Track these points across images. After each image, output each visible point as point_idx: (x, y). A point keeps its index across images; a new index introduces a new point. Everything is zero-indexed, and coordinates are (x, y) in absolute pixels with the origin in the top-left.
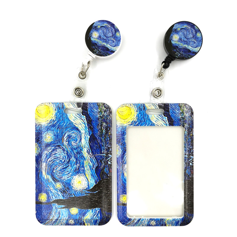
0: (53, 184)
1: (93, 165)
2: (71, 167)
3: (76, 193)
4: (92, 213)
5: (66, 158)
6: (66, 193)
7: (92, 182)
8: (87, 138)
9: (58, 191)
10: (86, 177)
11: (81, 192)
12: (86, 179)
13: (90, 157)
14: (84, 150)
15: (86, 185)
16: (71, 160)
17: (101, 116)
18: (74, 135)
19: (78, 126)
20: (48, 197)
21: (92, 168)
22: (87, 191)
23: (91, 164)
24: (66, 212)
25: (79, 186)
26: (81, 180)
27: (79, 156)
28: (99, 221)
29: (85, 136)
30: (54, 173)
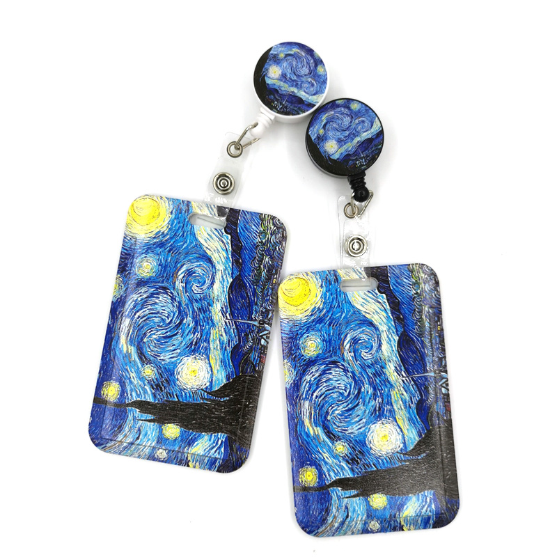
0: (138, 367)
1: (229, 341)
2: (182, 337)
3: (183, 393)
4: (208, 443)
5: (176, 316)
6: (162, 391)
7: (220, 377)
8: (226, 283)
9: (146, 382)
10: (210, 363)
11: (195, 393)
12: (209, 368)
13: (226, 322)
14: (215, 305)
15: (206, 380)
16: (184, 322)
17: (264, 241)
18: (200, 270)
19: (212, 254)
20: (123, 392)
21: (226, 347)
22: (206, 394)
23: (225, 338)
24: (153, 430)
25: (191, 381)
26: (197, 368)
27: (204, 318)
28: (219, 462)
29: (222, 277)
30: (144, 343)
